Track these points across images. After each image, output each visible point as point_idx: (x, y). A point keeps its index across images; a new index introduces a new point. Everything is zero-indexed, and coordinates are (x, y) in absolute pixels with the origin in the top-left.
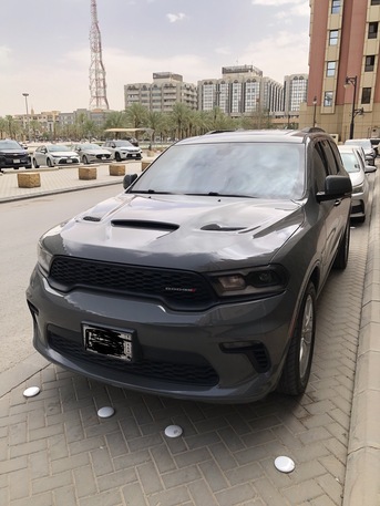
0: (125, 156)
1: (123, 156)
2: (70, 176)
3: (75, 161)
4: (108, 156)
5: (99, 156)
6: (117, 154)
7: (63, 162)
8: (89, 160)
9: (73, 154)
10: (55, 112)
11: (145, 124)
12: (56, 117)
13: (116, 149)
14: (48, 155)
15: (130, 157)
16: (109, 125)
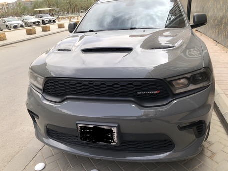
0: (47, 22)
1: (46, 22)
2: (22, 34)
3: (22, 26)
4: (39, 22)
5: (34, 23)
6: (43, 21)
7: (16, 27)
8: (29, 25)
9: (21, 23)
10: (5, 3)
11: (54, 6)
12: (6, 5)
13: (43, 19)
14: (7, 24)
15: (50, 22)
16: (35, 8)
